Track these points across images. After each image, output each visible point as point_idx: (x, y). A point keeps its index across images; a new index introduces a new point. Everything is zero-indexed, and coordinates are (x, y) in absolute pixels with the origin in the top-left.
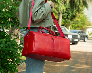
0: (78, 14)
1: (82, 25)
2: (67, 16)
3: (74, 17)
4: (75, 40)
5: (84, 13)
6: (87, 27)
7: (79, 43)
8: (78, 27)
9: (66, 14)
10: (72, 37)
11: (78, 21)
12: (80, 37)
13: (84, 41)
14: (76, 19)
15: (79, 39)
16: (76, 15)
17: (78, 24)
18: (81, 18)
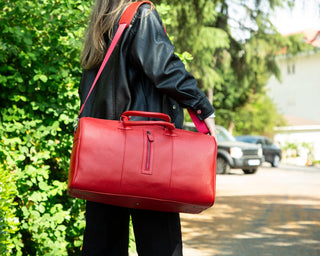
0: (251, 96)
1: (263, 125)
2: (224, 100)
3: (241, 102)
4: (252, 163)
5: (268, 93)
6: (276, 129)
7: (260, 171)
8: (252, 129)
9: (221, 96)
10: (241, 154)
11: (251, 114)
12: (264, 154)
13: (273, 166)
14: (249, 107)
15: (260, 159)
16: (247, 97)
17: (251, 121)
18: (260, 106)
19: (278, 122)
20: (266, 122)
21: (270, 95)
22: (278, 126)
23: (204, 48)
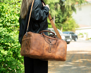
0: (67, 18)
1: (72, 27)
2: (59, 20)
3: (64, 21)
4: (68, 40)
5: (73, 17)
7: (71, 43)
9: (58, 19)
10: (65, 38)
11: (68, 24)
12: (72, 37)
13: (75, 41)
14: (67, 22)
15: (71, 39)
17: (68, 26)
18: (70, 22)
19: (76, 26)
20: (73, 27)
21: (73, 18)
22: (77, 28)
23: (51, 3)
